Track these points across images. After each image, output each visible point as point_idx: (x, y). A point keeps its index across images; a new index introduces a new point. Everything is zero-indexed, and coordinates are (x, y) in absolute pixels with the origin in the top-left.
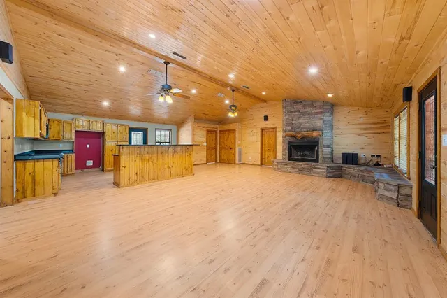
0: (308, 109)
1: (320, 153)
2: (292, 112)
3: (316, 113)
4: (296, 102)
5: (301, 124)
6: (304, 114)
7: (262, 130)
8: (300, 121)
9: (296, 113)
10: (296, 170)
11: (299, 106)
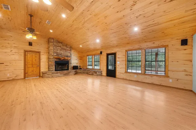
0: (65, 47)
1: (69, 66)
2: (57, 46)
3: (68, 50)
4: (59, 42)
5: (62, 53)
6: (63, 49)
7: (25, 51)
8: (61, 52)
9: (59, 47)
10: (62, 75)
11: (60, 45)
